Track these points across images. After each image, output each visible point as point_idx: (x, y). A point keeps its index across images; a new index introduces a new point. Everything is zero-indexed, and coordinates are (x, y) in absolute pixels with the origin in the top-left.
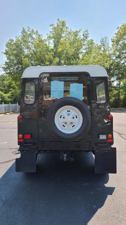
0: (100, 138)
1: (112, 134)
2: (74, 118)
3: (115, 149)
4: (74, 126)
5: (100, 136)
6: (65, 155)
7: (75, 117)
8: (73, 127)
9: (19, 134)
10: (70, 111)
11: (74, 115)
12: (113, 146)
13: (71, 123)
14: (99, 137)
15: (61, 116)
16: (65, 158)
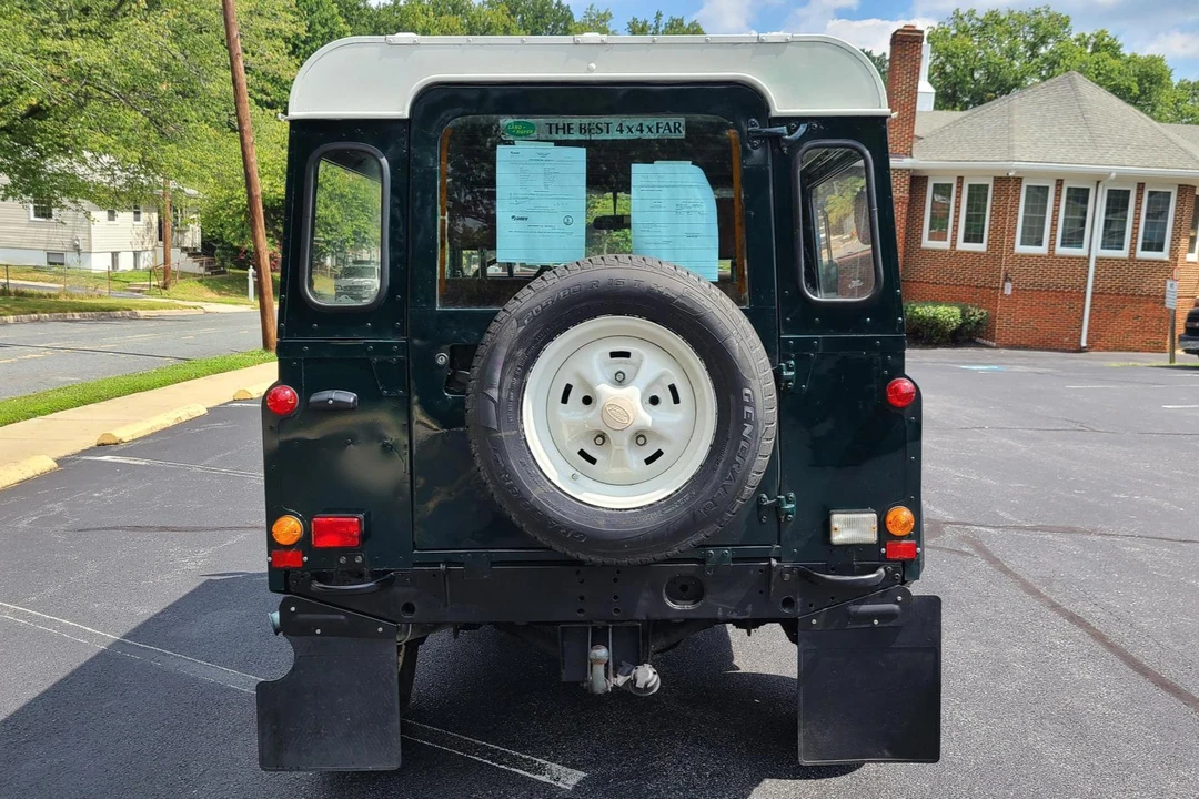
0: (838, 537)
1: (916, 509)
2: (654, 401)
3: (933, 605)
4: (659, 454)
5: (838, 519)
6: (602, 653)
7: (666, 397)
8: (649, 461)
9: (272, 517)
10: (626, 355)
11: (657, 381)
12: (916, 589)
13: (640, 437)
14: (826, 528)
15: (568, 389)
16: (599, 670)
